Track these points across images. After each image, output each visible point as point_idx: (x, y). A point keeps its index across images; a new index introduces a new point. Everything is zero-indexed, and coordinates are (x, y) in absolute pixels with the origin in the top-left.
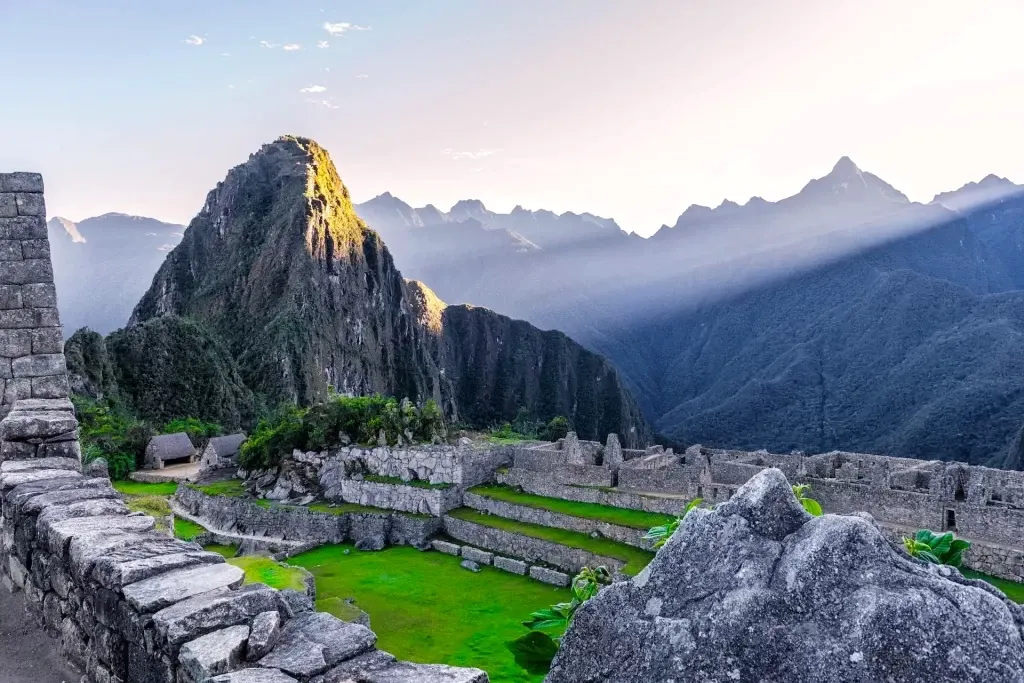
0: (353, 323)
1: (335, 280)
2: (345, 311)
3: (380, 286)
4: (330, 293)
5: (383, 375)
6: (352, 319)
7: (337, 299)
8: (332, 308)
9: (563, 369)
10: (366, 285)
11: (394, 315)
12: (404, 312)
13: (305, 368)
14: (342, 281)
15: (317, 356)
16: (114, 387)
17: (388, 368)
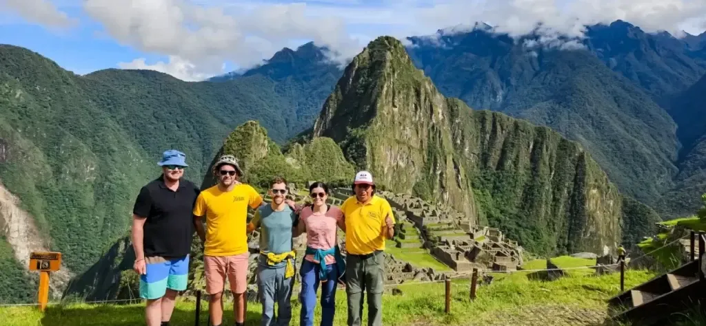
0: (404, 129)
1: (396, 110)
2: (400, 124)
3: (421, 109)
4: (393, 116)
5: (420, 153)
6: (404, 127)
7: (396, 119)
8: (394, 123)
9: (547, 150)
10: (414, 110)
11: (428, 123)
12: (434, 122)
13: (376, 151)
14: (400, 109)
15: (382, 147)
16: (304, 163)
17: (423, 150)
